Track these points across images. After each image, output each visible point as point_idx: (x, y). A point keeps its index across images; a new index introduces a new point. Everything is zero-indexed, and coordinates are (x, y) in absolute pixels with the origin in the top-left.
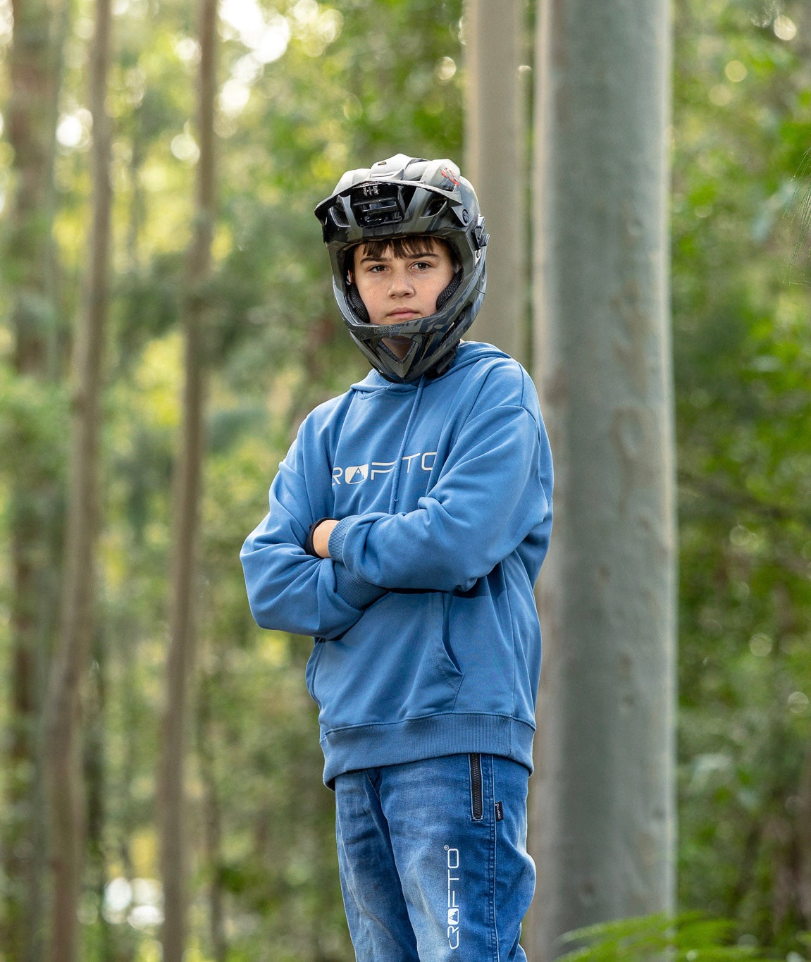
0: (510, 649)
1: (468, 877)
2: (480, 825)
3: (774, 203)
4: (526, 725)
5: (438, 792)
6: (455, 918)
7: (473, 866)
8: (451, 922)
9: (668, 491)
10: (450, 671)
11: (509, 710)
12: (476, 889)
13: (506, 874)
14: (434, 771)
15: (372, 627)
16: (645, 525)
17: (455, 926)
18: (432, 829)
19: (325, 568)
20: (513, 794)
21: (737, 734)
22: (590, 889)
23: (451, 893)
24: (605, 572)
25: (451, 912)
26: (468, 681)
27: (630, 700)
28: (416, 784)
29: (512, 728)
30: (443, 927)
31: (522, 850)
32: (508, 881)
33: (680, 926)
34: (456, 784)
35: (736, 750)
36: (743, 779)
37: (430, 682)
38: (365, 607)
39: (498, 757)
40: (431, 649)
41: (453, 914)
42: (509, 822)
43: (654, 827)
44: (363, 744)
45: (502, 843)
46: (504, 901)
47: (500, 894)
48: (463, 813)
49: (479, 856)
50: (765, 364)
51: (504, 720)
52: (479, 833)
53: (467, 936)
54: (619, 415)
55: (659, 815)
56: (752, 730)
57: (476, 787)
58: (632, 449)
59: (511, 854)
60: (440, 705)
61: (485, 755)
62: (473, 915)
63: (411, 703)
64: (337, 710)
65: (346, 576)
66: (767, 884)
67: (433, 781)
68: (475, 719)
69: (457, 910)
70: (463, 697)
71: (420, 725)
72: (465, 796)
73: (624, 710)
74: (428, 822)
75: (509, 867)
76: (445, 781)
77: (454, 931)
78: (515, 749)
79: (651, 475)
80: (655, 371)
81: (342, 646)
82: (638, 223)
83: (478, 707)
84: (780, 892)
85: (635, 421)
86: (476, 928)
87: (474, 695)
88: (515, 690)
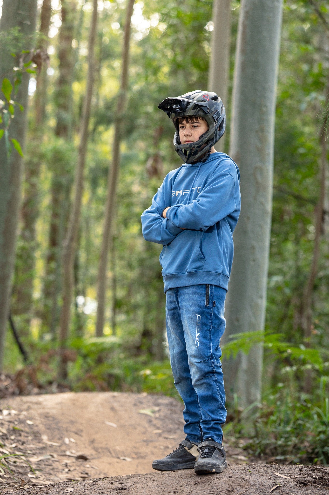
0: (222, 251)
1: (203, 325)
2: (208, 308)
3: (308, 99)
4: (226, 276)
5: (196, 297)
6: (198, 337)
7: (205, 321)
8: (197, 339)
9: (270, 191)
10: (201, 257)
11: (220, 271)
12: (205, 328)
13: (215, 324)
14: (195, 290)
15: (178, 242)
16: (262, 204)
17: (198, 340)
18: (193, 308)
19: (164, 221)
20: (220, 299)
21: (285, 269)
22: (237, 320)
23: (197, 329)
24: (248, 218)
25: (197, 335)
26: (207, 261)
27: (254, 260)
28: (189, 294)
29: (221, 277)
30: (194, 340)
31: (222, 317)
32: (216, 326)
33: (266, 335)
34: (201, 294)
35: (284, 274)
36: (286, 284)
37: (195, 261)
38: (176, 235)
39: (215, 286)
40: (196, 250)
41: (197, 336)
42: (217, 307)
43: (259, 301)
44: (174, 280)
45: (215, 314)
46: (214, 332)
47: (213, 330)
48: (202, 304)
49: (207, 318)
50: (302, 151)
51: (218, 274)
52: (207, 310)
53: (201, 342)
54: (256, 168)
55: (261, 297)
56: (290, 268)
57: (207, 295)
58: (260, 179)
59: (218, 318)
60: (198, 268)
61: (211, 285)
62: (204, 337)
63: (189, 268)
64: (167, 269)
65: (170, 224)
66: (291, 317)
67: (194, 293)
68: (209, 273)
69: (199, 335)
70: (205, 266)
71: (192, 274)
72: (203, 299)
73: (252, 263)
74: (192, 306)
75: (217, 322)
76: (198, 293)
77: (197, 342)
78: (221, 283)
79: (265, 188)
80: (268, 154)
81: (169, 248)
82: (266, 106)
83: (210, 269)
84: (296, 320)
85: (261, 170)
86: (205, 341)
87: (209, 266)
88: (222, 264)
